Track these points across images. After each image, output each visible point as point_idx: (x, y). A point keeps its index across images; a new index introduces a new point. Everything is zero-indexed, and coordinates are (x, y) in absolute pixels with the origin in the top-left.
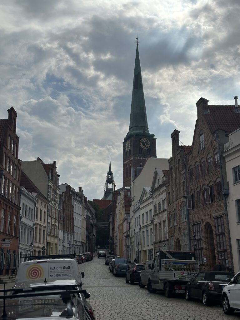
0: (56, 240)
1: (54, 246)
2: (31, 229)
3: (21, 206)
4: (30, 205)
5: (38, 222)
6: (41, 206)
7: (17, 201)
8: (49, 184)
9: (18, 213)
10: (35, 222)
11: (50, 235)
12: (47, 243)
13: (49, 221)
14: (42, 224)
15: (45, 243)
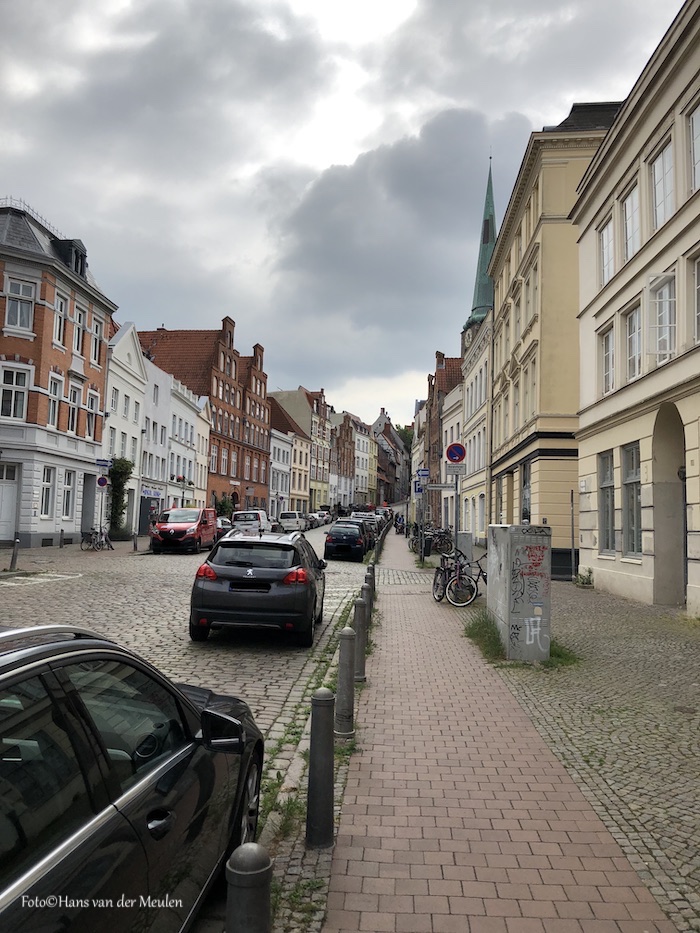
0: (325, 486)
1: (323, 494)
2: (285, 475)
3: (272, 450)
4: (286, 448)
5: (297, 465)
6: (301, 447)
7: (265, 445)
8: (313, 419)
9: (268, 458)
10: (293, 466)
11: (316, 480)
12: (311, 490)
13: (314, 463)
14: (303, 467)
15: (308, 490)
